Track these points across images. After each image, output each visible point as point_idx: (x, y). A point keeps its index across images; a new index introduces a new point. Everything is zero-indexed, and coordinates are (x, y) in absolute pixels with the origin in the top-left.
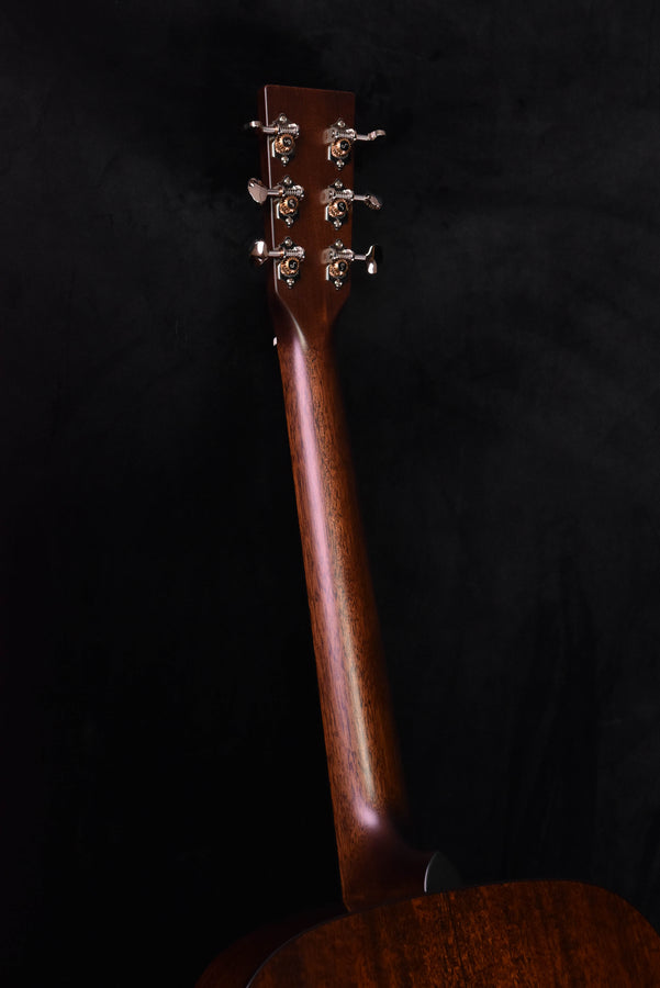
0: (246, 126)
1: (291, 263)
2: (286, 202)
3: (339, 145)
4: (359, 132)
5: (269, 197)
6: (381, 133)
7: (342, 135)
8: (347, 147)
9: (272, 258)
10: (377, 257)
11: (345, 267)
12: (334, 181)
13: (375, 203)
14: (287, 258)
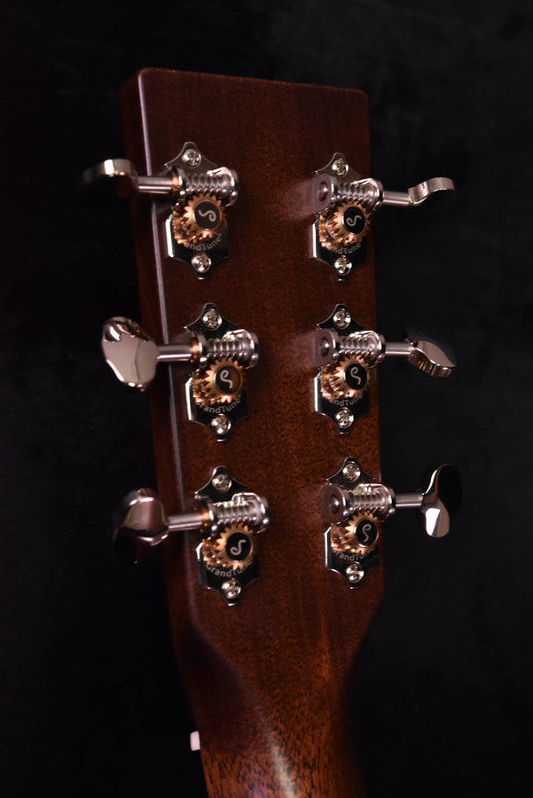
0: (87, 176)
1: (232, 542)
2: (211, 377)
3: (339, 219)
4: (389, 185)
5: (162, 367)
6: (442, 184)
7: (348, 194)
8: (360, 223)
9: (178, 536)
10: (448, 496)
11: (372, 533)
12: (331, 312)
13: (438, 359)
14: (222, 528)
